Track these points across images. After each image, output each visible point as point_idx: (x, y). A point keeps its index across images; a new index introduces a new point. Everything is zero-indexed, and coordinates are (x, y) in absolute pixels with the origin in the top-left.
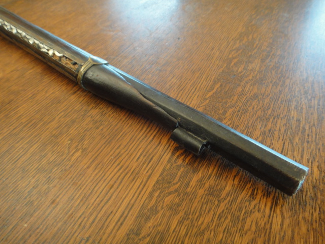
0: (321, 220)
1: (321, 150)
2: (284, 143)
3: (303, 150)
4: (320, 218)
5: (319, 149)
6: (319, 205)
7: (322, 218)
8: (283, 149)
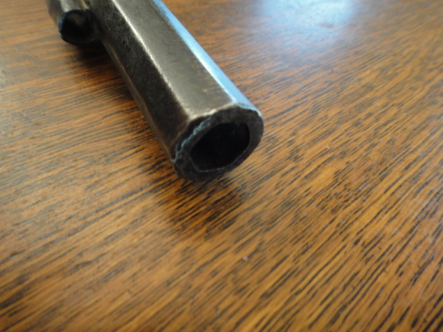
0: (232, 276)
1: (377, 147)
2: (295, 107)
3: (329, 133)
4: (234, 271)
5: (374, 145)
6: (261, 244)
7: (240, 274)
8: (283, 113)
